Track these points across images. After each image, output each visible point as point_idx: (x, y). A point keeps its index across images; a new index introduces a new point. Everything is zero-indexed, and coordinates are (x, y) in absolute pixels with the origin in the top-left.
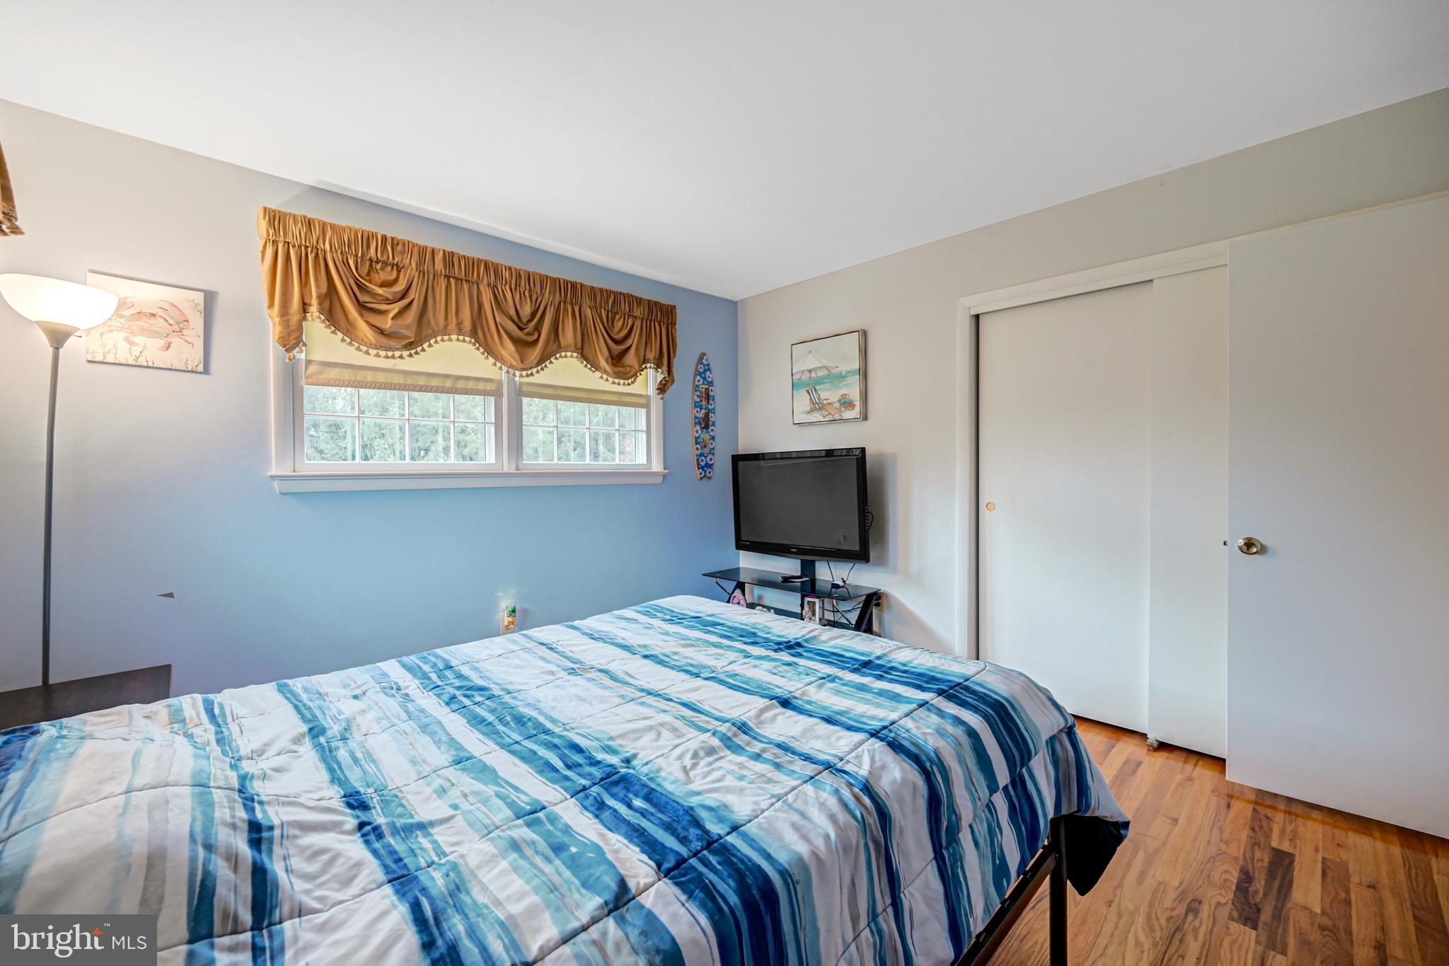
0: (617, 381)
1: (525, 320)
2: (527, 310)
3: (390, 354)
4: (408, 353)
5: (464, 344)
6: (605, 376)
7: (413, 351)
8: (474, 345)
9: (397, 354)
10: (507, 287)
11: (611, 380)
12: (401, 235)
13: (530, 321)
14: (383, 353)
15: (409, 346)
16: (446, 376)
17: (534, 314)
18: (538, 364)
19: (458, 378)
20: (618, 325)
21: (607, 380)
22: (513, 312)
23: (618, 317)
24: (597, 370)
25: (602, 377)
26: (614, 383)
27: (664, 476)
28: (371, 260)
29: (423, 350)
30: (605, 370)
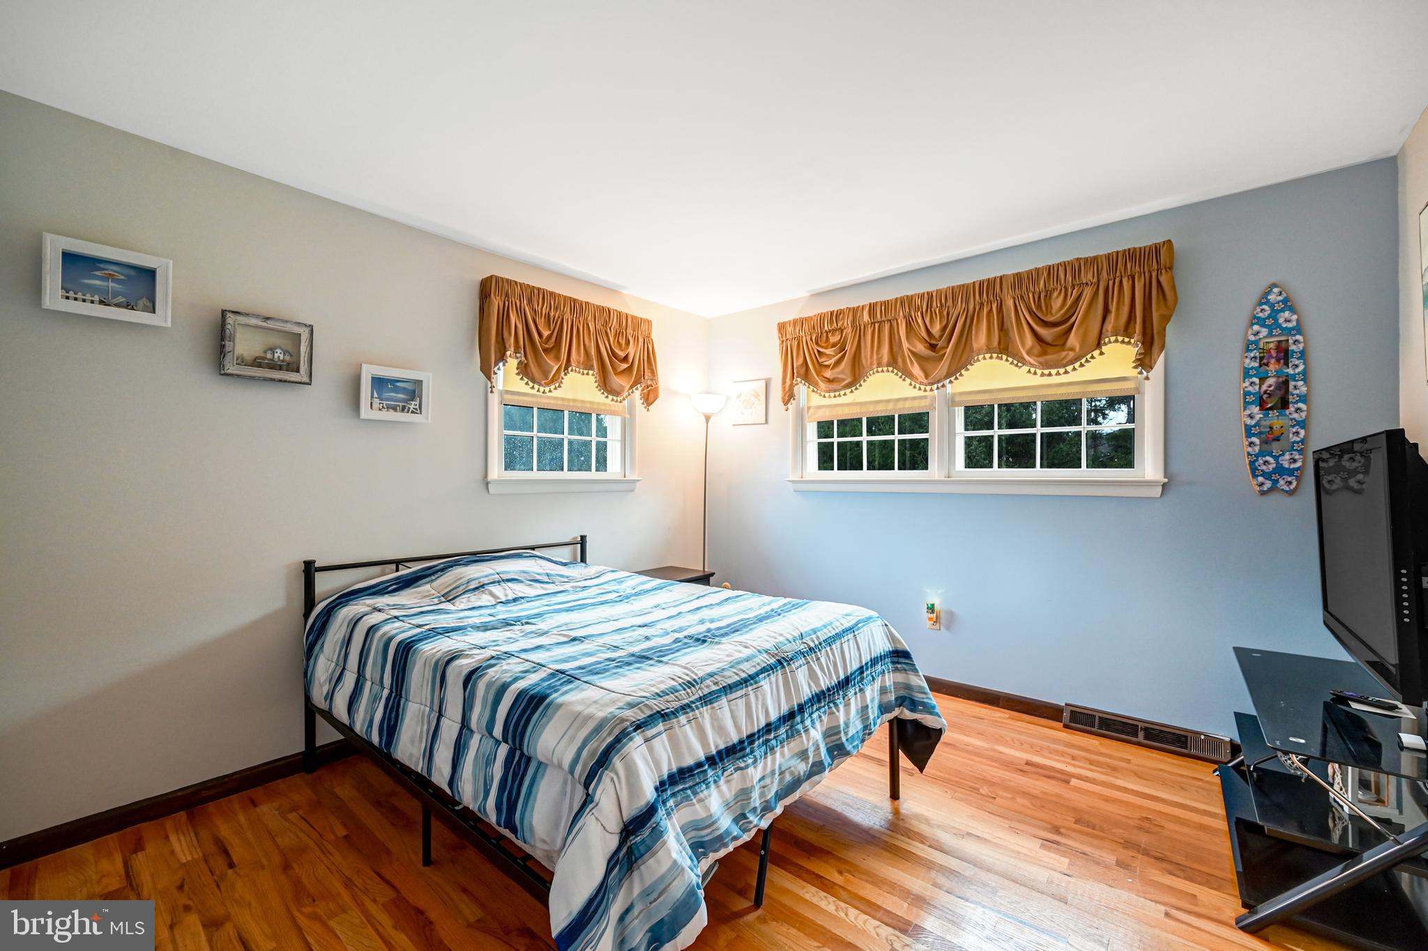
0: (1046, 372)
1: (937, 336)
2: (936, 329)
3: (837, 394)
4: (850, 390)
5: (882, 373)
6: (1033, 370)
7: (853, 388)
8: (893, 372)
9: (842, 393)
10: (919, 313)
11: (1039, 372)
12: (835, 307)
13: (941, 337)
14: (832, 394)
15: (849, 386)
16: (889, 401)
17: (944, 329)
18: (948, 376)
19: (898, 400)
20: (1057, 302)
21: (1035, 373)
22: (924, 334)
23: (1055, 294)
24: (1024, 364)
25: (1029, 371)
26: (1043, 375)
27: (1164, 486)
28: (826, 331)
29: (861, 385)
30: (1030, 364)
